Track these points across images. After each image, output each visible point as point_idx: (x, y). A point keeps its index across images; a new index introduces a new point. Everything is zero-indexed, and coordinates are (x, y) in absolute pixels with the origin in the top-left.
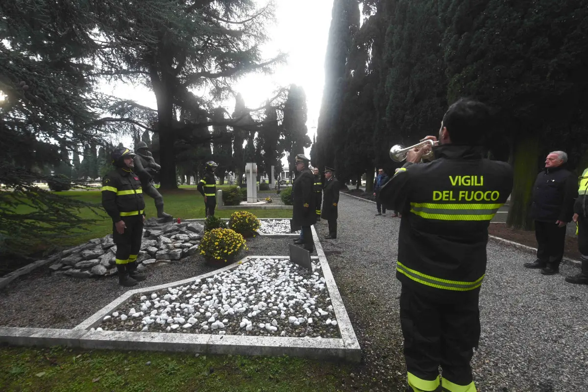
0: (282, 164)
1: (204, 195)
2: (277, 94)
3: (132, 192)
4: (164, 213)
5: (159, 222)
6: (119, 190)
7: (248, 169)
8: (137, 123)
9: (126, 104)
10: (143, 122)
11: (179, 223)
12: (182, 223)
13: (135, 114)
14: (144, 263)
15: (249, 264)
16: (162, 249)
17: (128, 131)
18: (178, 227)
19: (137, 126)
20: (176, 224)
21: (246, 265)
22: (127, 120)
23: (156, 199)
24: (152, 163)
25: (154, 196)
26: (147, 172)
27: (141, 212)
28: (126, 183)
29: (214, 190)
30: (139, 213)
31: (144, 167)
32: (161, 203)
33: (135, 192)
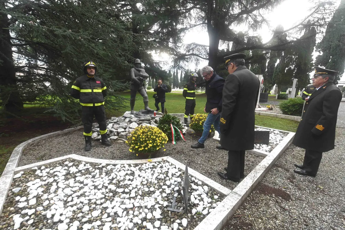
2: (314, 10)
3: (90, 91)
4: (148, 107)
6: (81, 88)
8: (197, 55)
9: (192, 45)
10: (201, 55)
11: (155, 115)
12: (157, 116)
13: (198, 50)
14: (111, 138)
15: (156, 165)
16: (125, 131)
17: (194, 61)
18: (151, 118)
19: (198, 57)
20: (153, 116)
21: (151, 165)
22: (193, 54)
23: (144, 97)
24: (141, 73)
25: (143, 95)
26: (137, 79)
27: (96, 105)
28: (85, 84)
29: (193, 95)
30: (94, 105)
31: (136, 76)
32: (146, 100)
33: (92, 91)
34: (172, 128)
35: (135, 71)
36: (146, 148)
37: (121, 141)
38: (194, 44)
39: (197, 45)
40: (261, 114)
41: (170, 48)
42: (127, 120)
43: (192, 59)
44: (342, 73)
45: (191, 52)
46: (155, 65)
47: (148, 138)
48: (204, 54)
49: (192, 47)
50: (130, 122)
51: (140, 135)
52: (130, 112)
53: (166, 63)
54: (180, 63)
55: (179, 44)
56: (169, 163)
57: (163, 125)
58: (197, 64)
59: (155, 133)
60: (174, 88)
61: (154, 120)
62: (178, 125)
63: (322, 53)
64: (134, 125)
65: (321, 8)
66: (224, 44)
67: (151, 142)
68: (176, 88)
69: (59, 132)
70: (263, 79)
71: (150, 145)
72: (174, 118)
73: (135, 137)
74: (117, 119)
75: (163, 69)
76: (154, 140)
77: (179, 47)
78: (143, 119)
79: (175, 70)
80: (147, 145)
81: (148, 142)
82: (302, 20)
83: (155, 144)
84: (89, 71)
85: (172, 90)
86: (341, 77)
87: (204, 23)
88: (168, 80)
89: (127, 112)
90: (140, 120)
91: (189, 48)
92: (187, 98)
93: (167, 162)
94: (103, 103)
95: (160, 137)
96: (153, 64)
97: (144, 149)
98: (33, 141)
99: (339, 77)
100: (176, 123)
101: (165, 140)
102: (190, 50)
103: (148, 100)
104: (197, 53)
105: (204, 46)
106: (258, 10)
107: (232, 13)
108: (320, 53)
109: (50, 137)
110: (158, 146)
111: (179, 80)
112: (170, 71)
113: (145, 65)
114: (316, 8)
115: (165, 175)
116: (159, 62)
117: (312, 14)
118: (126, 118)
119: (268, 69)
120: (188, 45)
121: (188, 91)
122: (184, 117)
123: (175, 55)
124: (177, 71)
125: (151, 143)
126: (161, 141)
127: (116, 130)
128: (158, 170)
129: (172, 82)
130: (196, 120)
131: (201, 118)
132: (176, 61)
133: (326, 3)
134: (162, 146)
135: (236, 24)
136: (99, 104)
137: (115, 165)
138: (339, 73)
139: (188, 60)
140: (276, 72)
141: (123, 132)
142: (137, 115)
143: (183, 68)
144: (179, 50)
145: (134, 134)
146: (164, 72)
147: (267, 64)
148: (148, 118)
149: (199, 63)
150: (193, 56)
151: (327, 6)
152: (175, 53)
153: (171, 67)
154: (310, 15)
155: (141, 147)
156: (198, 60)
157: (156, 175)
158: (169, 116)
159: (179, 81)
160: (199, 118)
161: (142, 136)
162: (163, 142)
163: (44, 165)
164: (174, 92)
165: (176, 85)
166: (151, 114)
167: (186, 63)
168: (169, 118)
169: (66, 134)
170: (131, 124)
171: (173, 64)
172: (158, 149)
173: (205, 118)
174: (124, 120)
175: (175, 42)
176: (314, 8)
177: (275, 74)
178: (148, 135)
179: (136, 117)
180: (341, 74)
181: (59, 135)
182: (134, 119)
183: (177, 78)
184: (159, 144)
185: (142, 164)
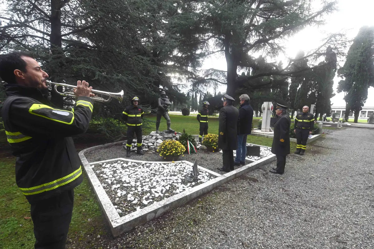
0: (331, 103)
1: (199, 122)
2: (326, 41)
3: (134, 116)
4: (170, 128)
5: (166, 132)
6: (129, 114)
7: (264, 107)
8: (216, 80)
9: (211, 70)
10: (220, 80)
11: (175, 134)
12: (177, 135)
13: (216, 75)
14: (143, 149)
15: (177, 164)
16: (154, 145)
17: (212, 85)
18: (172, 137)
19: (216, 82)
20: (174, 135)
21: (174, 164)
22: (211, 79)
23: (167, 120)
24: (166, 102)
25: (166, 118)
26: (163, 107)
27: (137, 125)
28: (132, 111)
29: (206, 119)
30: (136, 125)
31: (161, 104)
32: (169, 123)
33: (136, 116)
34: (189, 143)
35: (161, 100)
36: (171, 154)
37: (151, 152)
38: (212, 69)
39: (215, 71)
40: (269, 137)
41: (189, 72)
42: (154, 137)
43: (210, 84)
44: (366, 99)
45: (209, 77)
46: (173, 88)
47: (172, 147)
48: (222, 78)
49: (210, 72)
50: (157, 139)
51: (167, 145)
52: (155, 132)
53: (185, 86)
54: (199, 87)
55: (198, 68)
56: (186, 163)
57: (182, 141)
58: (215, 89)
59: (177, 144)
60: (192, 111)
61: (175, 138)
62: (193, 141)
63: (344, 79)
64: (160, 141)
65: (333, 39)
66: (243, 69)
67: (174, 149)
68: (195, 111)
69: (101, 145)
70: (273, 105)
71: (174, 152)
72: (190, 136)
73: (163, 146)
74: (145, 137)
75: (181, 92)
76: (176, 149)
77: (198, 70)
78: (167, 137)
79: (194, 93)
80: (172, 152)
81: (172, 150)
82: (316, 49)
83: (177, 151)
84: (134, 103)
85: (191, 113)
86: (365, 102)
87: (221, 50)
88: (186, 103)
89: (153, 132)
90: (164, 138)
91: (207, 73)
92: (201, 121)
93: (185, 163)
94: (142, 124)
95: (180, 147)
96: (172, 87)
97: (170, 154)
98: (87, 151)
99: (362, 102)
100: (192, 140)
101: (184, 150)
102: (209, 75)
103: (170, 123)
104: (216, 78)
105: (222, 71)
106: (273, 40)
107: (249, 42)
108: (342, 78)
109: (96, 149)
110: (179, 153)
111: (198, 102)
112: (188, 94)
113: (164, 88)
114: (328, 39)
115: (183, 169)
116: (177, 85)
117: (325, 44)
118: (153, 136)
119: (290, 93)
120: (207, 70)
121: (202, 116)
122: (199, 137)
123: (194, 78)
124: (196, 94)
125: (174, 151)
126: (181, 150)
127: (147, 145)
128: (179, 166)
129: (191, 105)
130: (207, 138)
131: (211, 136)
132: (194, 85)
133: (336, 35)
134: (181, 153)
135: (254, 50)
136: (140, 125)
137: (151, 164)
138: (363, 98)
139: (207, 85)
140: (298, 96)
141: (152, 146)
142: (161, 134)
143: (201, 91)
144: (197, 74)
145: (163, 145)
146: (183, 95)
147: (289, 89)
148: (170, 136)
149: (217, 87)
150: (211, 81)
151: (338, 38)
152: (194, 77)
153: (190, 90)
154: (323, 45)
155: (168, 153)
156: (216, 84)
157: (178, 168)
158: (186, 135)
159: (198, 104)
160: (209, 137)
161: (169, 146)
162: (183, 150)
163: (105, 162)
164: (192, 116)
165: (195, 108)
166: (172, 134)
167: (205, 87)
168: (186, 136)
169: (107, 147)
170: (158, 140)
171: (191, 88)
172: (179, 154)
173: (213, 136)
174: (152, 137)
175: (194, 66)
176: (326, 39)
177: (297, 98)
178: (172, 145)
179: (161, 135)
180: (364, 100)
181: (102, 148)
182: (160, 137)
183: (196, 100)
184: (180, 151)
185: (168, 164)
